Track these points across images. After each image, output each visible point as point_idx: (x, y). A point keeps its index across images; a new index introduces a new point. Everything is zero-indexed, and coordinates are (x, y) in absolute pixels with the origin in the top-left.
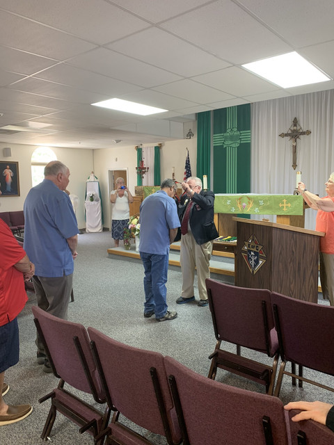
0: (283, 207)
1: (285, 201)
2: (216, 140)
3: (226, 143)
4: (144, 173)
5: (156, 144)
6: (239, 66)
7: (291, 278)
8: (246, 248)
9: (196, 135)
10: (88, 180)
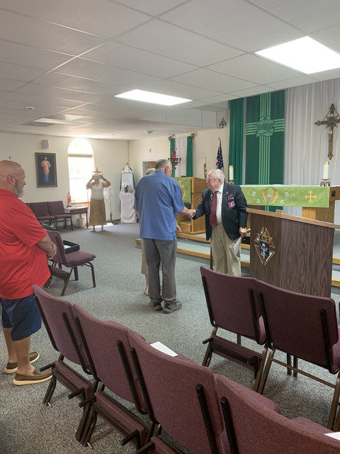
0: (308, 199)
1: (311, 192)
2: (248, 129)
3: (259, 132)
4: (176, 163)
5: (189, 135)
6: (252, 53)
7: (302, 271)
8: (258, 239)
9: (228, 125)
10: (123, 172)
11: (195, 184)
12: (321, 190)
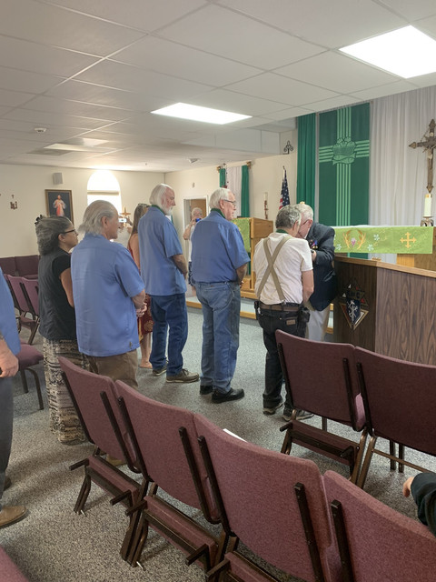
0: (405, 243)
1: (408, 234)
2: (322, 155)
3: (337, 158)
5: (244, 163)
6: (336, 50)
7: (403, 336)
8: (344, 295)
9: (296, 150)
11: (255, 227)
12: (422, 232)
